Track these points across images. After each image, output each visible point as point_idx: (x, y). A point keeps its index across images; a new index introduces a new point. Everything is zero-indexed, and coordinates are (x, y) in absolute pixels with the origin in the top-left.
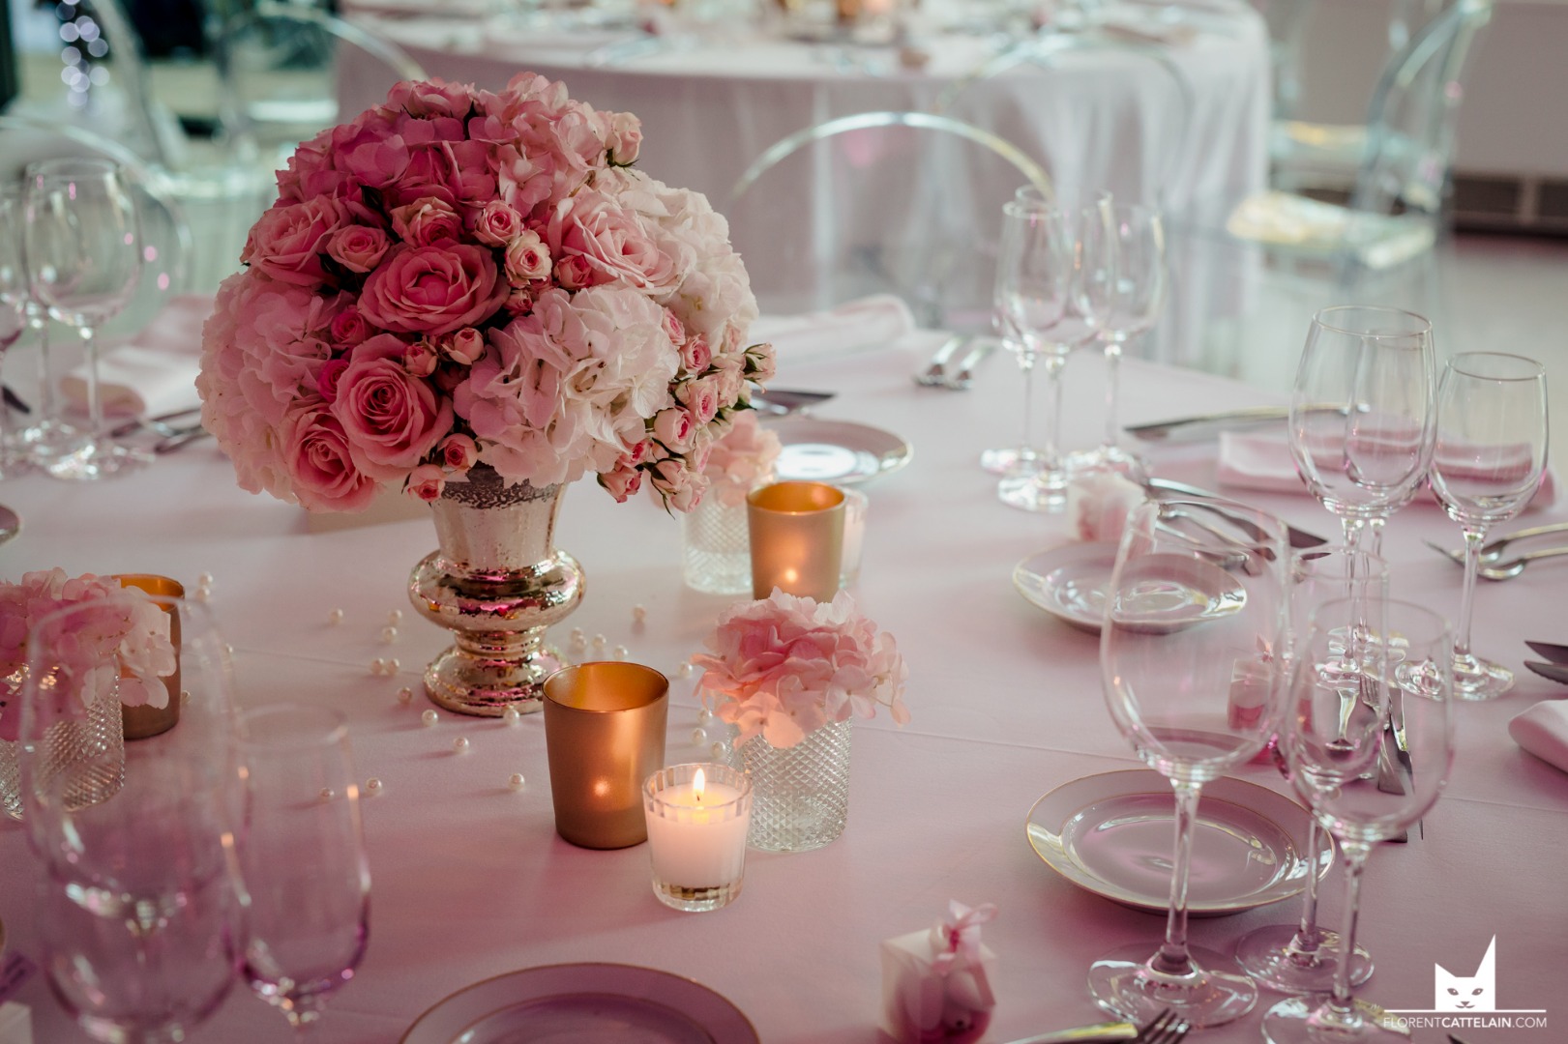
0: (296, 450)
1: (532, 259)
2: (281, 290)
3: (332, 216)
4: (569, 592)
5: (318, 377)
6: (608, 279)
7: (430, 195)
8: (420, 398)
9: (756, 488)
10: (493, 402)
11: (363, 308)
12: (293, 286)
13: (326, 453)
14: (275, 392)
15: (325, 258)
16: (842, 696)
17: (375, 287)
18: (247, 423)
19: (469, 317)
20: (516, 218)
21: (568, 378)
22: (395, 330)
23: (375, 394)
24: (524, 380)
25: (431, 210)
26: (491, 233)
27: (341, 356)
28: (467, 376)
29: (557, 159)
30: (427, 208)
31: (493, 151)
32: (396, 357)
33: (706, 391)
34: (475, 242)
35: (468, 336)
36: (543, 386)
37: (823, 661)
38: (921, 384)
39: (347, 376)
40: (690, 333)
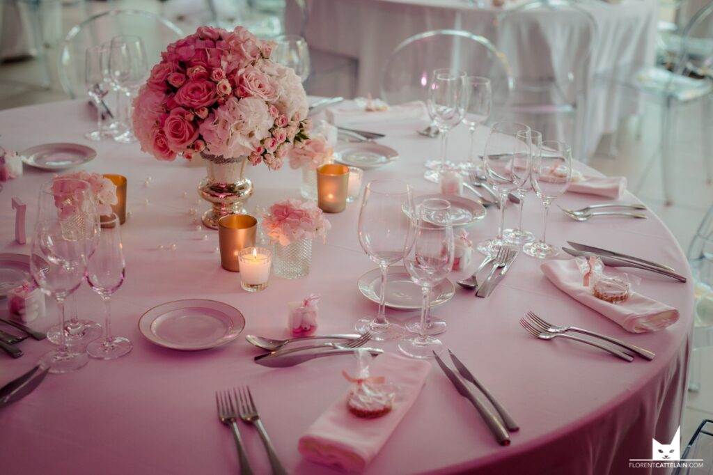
0: (154, 140)
1: (225, 88)
2: (154, 91)
3: (171, 69)
4: (247, 192)
5: (161, 119)
6: (251, 95)
7: (198, 65)
8: (188, 128)
9: (321, 166)
10: (211, 131)
11: (176, 99)
12: (159, 90)
13: (162, 142)
14: (148, 122)
15: (167, 82)
16: (302, 231)
17: (180, 93)
18: (141, 130)
19: (206, 104)
20: (224, 75)
21: (233, 125)
22: (184, 107)
23: (175, 125)
24: (219, 125)
25: (199, 69)
26: (214, 78)
27: (168, 112)
28: (203, 122)
29: (241, 55)
30: (197, 69)
31: (222, 52)
32: (182, 114)
33: (281, 133)
34: (211, 80)
35: (203, 110)
36: (226, 128)
37: (298, 220)
38: (422, 134)
39: (168, 119)
40: (280, 114)
